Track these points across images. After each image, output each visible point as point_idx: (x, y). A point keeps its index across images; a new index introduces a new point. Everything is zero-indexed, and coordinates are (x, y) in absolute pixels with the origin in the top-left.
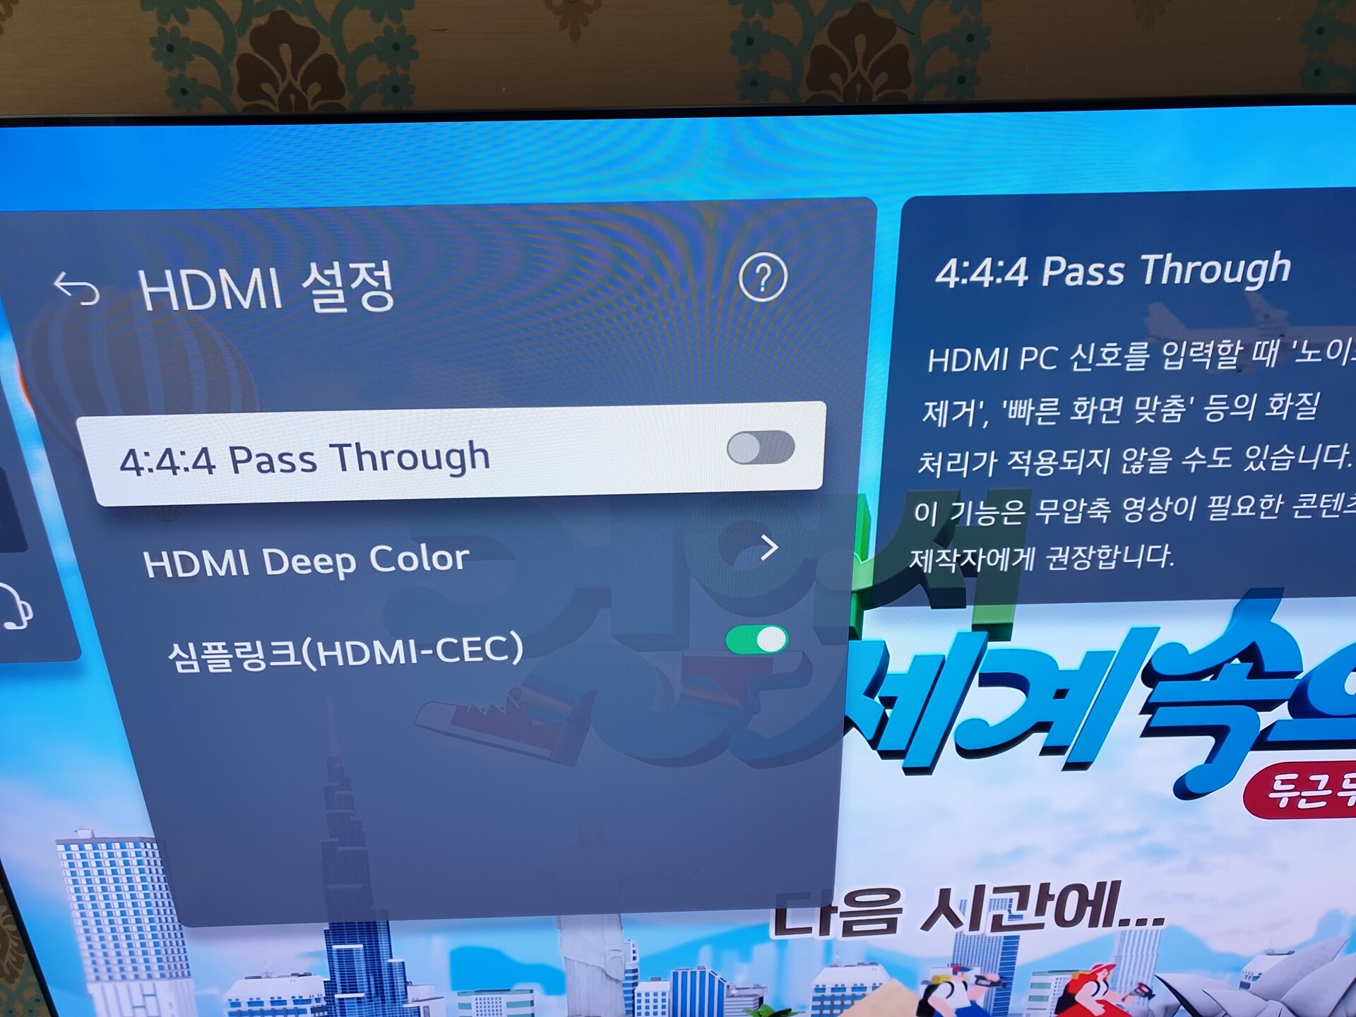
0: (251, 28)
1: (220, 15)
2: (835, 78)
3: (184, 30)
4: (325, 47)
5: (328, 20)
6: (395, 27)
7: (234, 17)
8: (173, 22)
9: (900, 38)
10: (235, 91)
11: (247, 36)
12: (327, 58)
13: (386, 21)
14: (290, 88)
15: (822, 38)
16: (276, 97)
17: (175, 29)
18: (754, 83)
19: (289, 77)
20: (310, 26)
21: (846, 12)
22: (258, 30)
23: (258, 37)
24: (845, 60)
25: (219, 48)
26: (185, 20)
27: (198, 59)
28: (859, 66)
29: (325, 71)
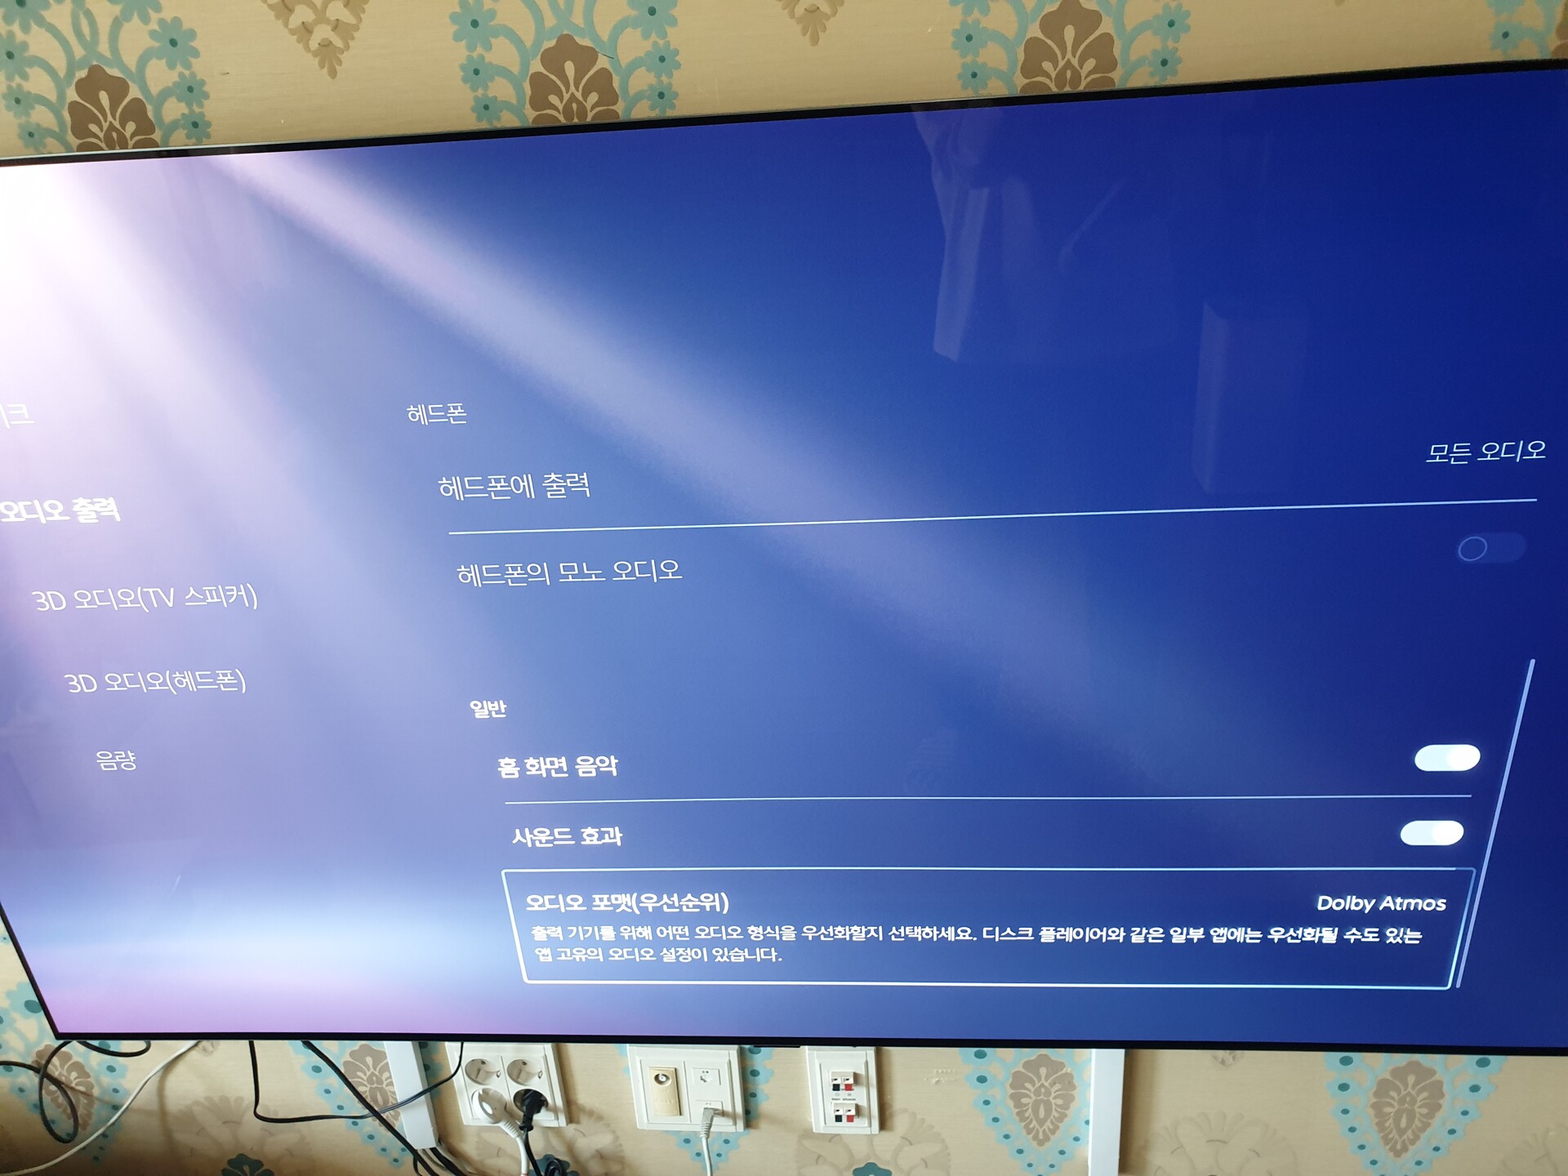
0: (76, 80)
1: (51, 71)
2: (553, 99)
3: (27, 87)
7: (62, 73)
9: (602, 62)
10: (70, 132)
11: (73, 87)
14: (112, 128)
16: (101, 135)
17: (19, 86)
18: (486, 107)
19: (110, 117)
20: (121, 76)
21: (552, 43)
22: (80, 81)
23: (81, 86)
24: (559, 82)
25: (52, 97)
27: (39, 108)
28: (572, 88)
29: (136, 111)
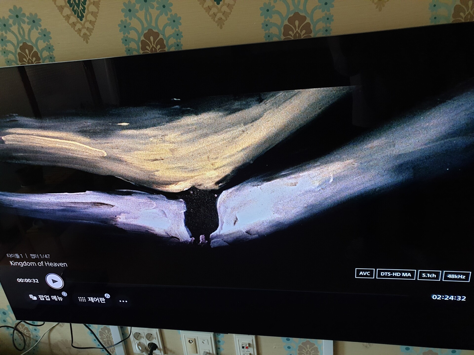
0: (19, 46)
1: (13, 44)
2: (147, 47)
3: (7, 48)
4: (35, 49)
5: (34, 43)
6: (48, 43)
7: (16, 44)
8: (4, 47)
9: (161, 36)
10: (18, 61)
11: (19, 48)
12: (35, 51)
13: (46, 42)
14: (29, 59)
15: (142, 38)
16: (27, 62)
17: (5, 48)
18: (129, 50)
19: (29, 57)
20: (31, 45)
21: (146, 31)
22: (21, 46)
23: (21, 48)
24: (149, 43)
25: (14, 51)
26: (6, 46)
27: (10, 54)
28: (153, 44)
29: (35, 55)
